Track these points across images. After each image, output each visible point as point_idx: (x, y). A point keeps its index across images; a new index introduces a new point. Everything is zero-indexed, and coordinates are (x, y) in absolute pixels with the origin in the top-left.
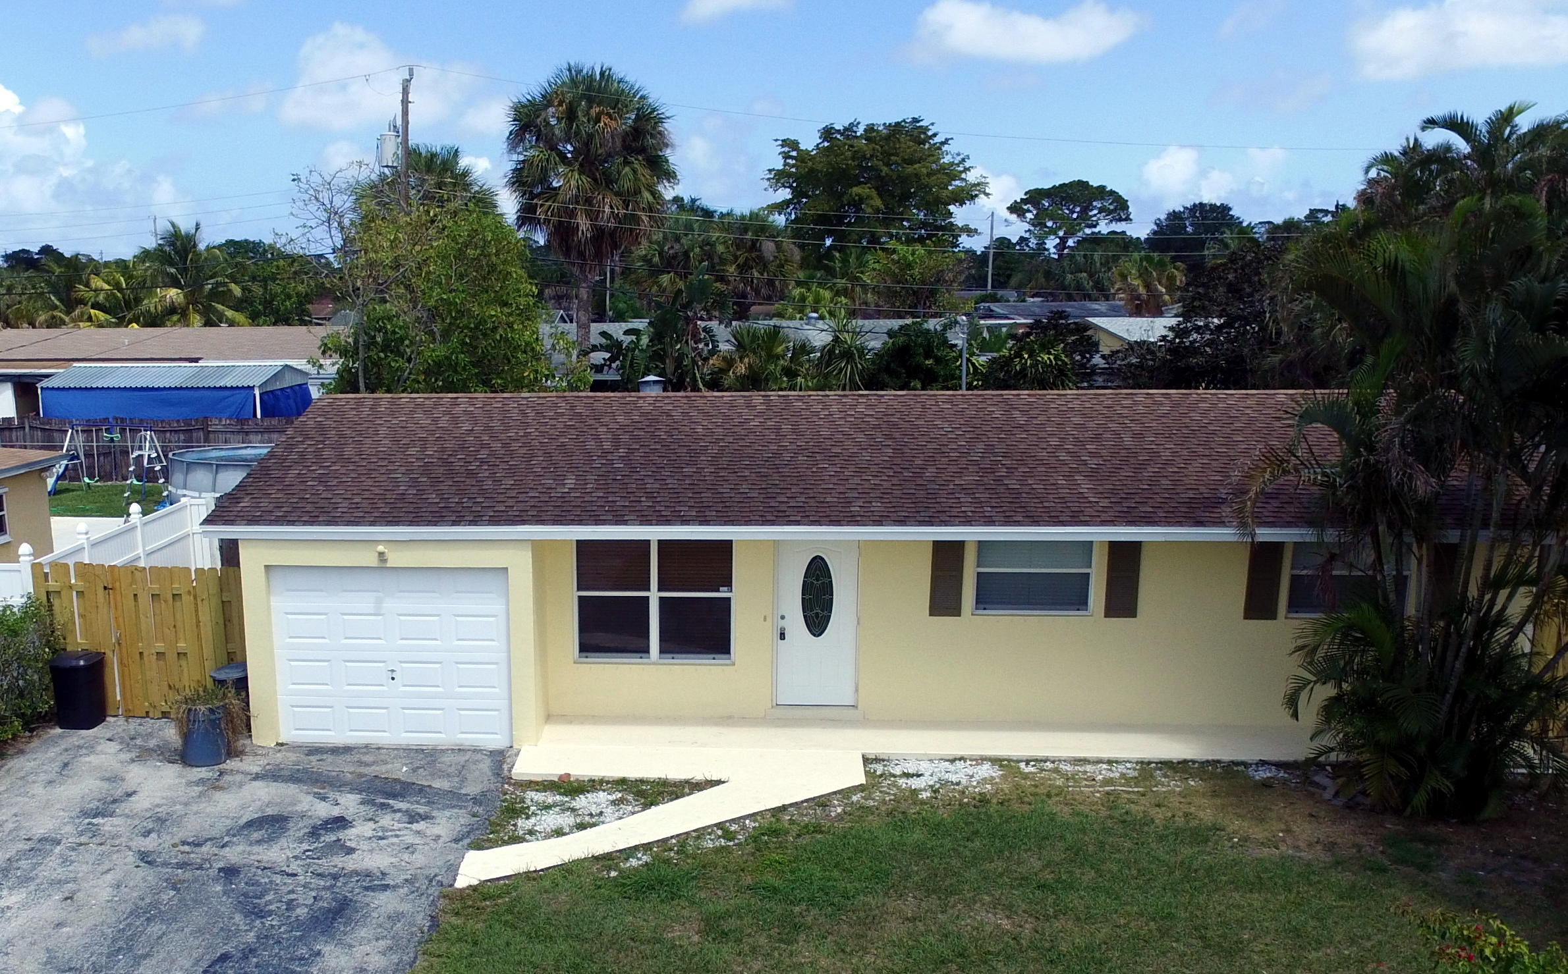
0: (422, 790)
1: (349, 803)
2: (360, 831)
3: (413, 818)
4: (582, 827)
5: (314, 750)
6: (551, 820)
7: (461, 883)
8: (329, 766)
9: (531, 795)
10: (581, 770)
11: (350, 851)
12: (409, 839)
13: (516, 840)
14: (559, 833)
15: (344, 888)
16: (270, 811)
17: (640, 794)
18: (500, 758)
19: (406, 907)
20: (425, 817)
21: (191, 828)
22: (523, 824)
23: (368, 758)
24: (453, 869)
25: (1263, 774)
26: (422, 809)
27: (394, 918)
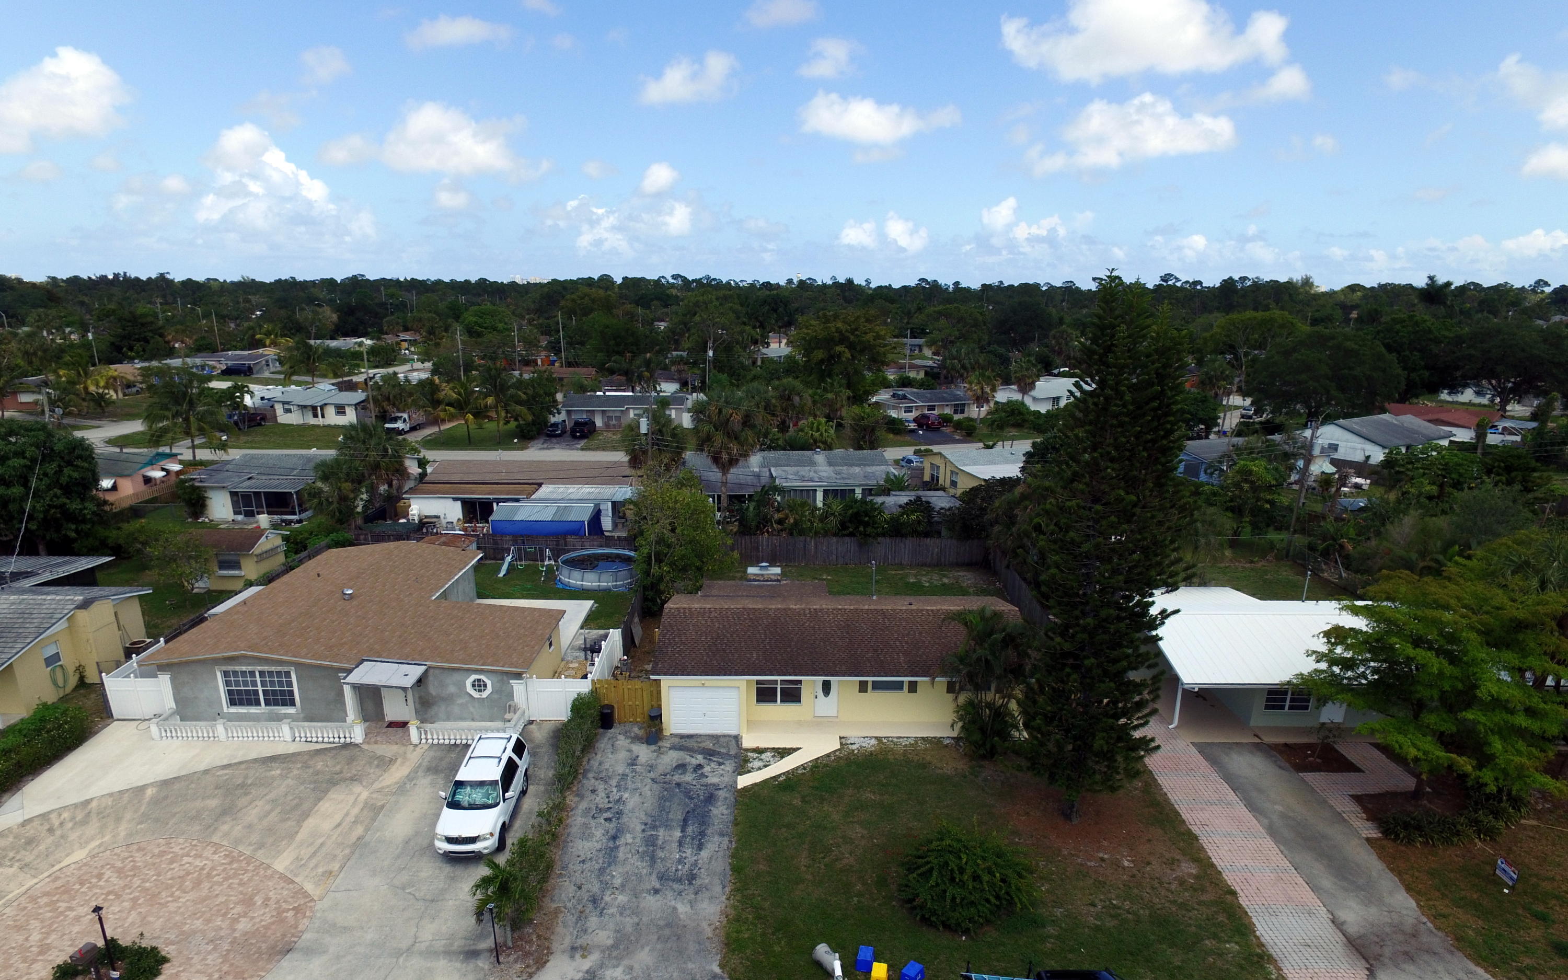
0: (719, 753)
1: (700, 759)
2: (707, 769)
3: (720, 764)
4: (766, 766)
5: (682, 737)
6: (757, 764)
7: (739, 787)
8: (691, 743)
9: (749, 754)
10: (762, 745)
11: (707, 777)
12: (722, 772)
13: (749, 772)
14: (760, 769)
15: (711, 789)
16: (680, 762)
17: (779, 753)
18: (737, 738)
19: (727, 795)
20: (723, 764)
21: (661, 769)
22: (750, 765)
23: (699, 740)
24: (736, 782)
25: (948, 741)
26: (721, 761)
27: (726, 798)
